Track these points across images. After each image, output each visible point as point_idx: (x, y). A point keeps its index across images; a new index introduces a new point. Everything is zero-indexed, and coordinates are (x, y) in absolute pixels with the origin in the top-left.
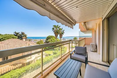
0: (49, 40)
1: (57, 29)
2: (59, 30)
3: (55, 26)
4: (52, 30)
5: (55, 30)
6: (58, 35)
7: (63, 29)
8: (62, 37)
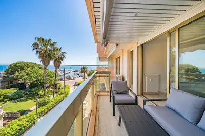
0: (17, 73)
1: (49, 47)
2: (54, 50)
3: (43, 39)
4: (32, 48)
5: (42, 50)
6: (49, 61)
7: (62, 51)
8: (59, 66)
